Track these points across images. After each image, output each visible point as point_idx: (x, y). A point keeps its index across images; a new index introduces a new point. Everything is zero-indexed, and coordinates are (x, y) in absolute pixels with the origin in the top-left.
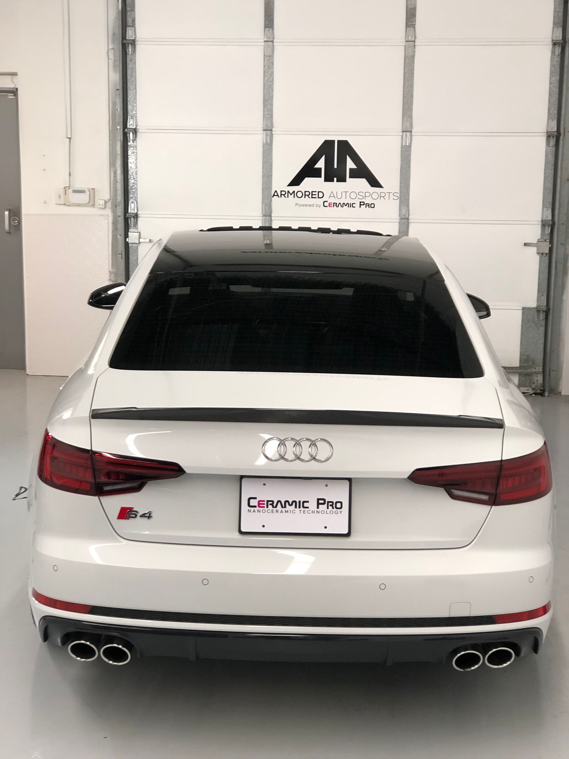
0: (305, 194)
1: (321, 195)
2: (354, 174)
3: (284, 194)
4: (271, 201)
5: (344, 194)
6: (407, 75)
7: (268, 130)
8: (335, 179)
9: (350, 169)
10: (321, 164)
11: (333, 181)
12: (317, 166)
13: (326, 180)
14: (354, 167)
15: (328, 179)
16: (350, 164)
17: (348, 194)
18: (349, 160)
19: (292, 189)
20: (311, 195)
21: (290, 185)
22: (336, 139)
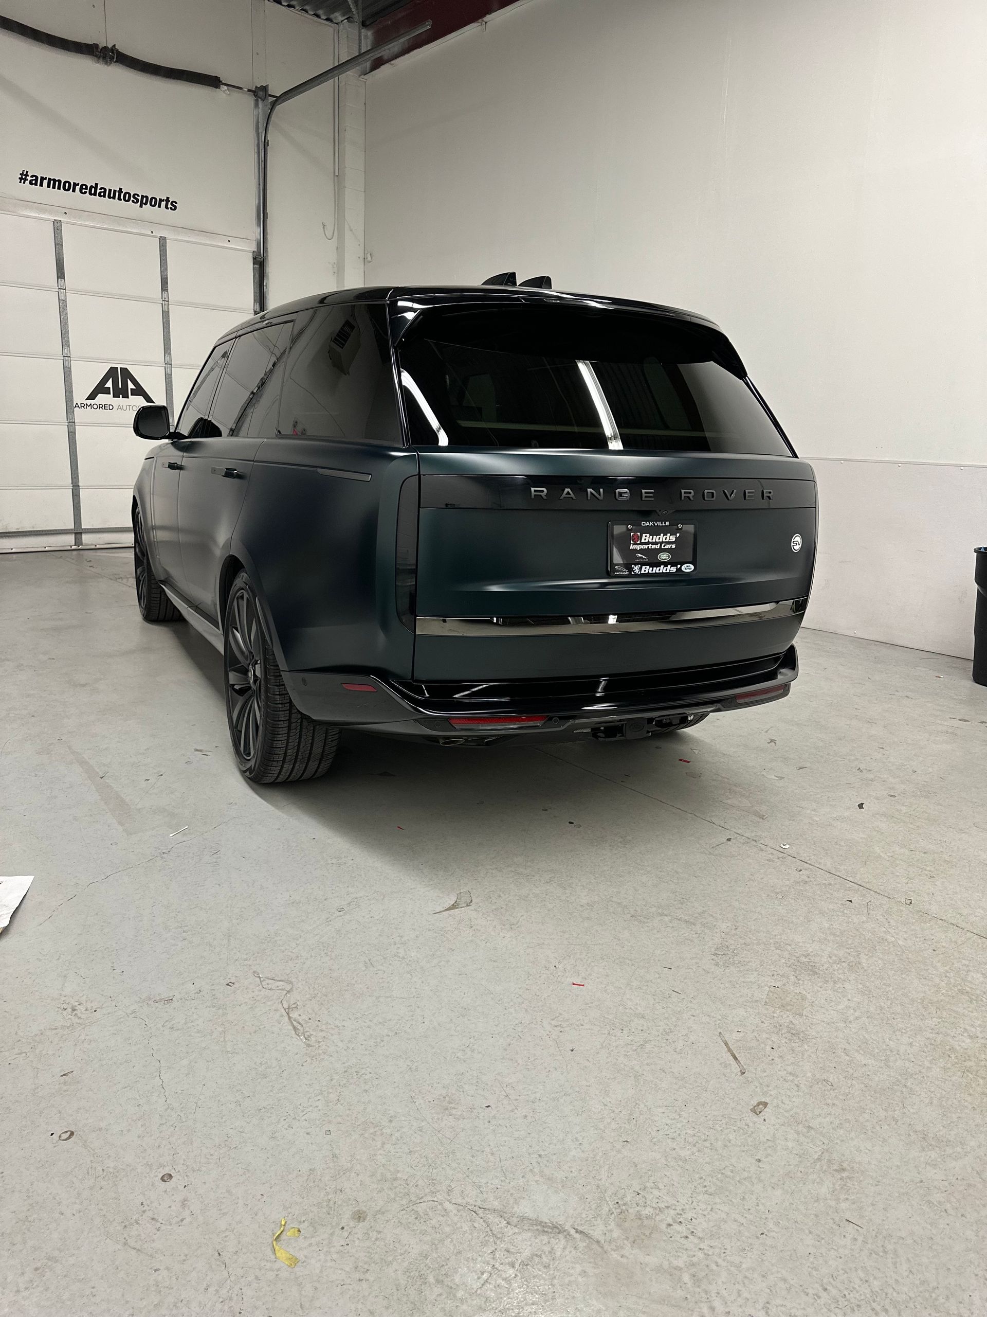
0: (100, 406)
1: (111, 407)
2: (134, 393)
3: (83, 406)
4: (74, 411)
5: (128, 407)
6: (165, 324)
7: (66, 357)
8: (121, 396)
9: (131, 389)
10: (109, 384)
11: (119, 397)
12: (106, 386)
13: (114, 397)
14: (134, 387)
15: (116, 395)
16: (131, 386)
17: (131, 407)
18: (129, 382)
19: (89, 402)
20: (104, 407)
21: (86, 399)
22: (119, 366)
